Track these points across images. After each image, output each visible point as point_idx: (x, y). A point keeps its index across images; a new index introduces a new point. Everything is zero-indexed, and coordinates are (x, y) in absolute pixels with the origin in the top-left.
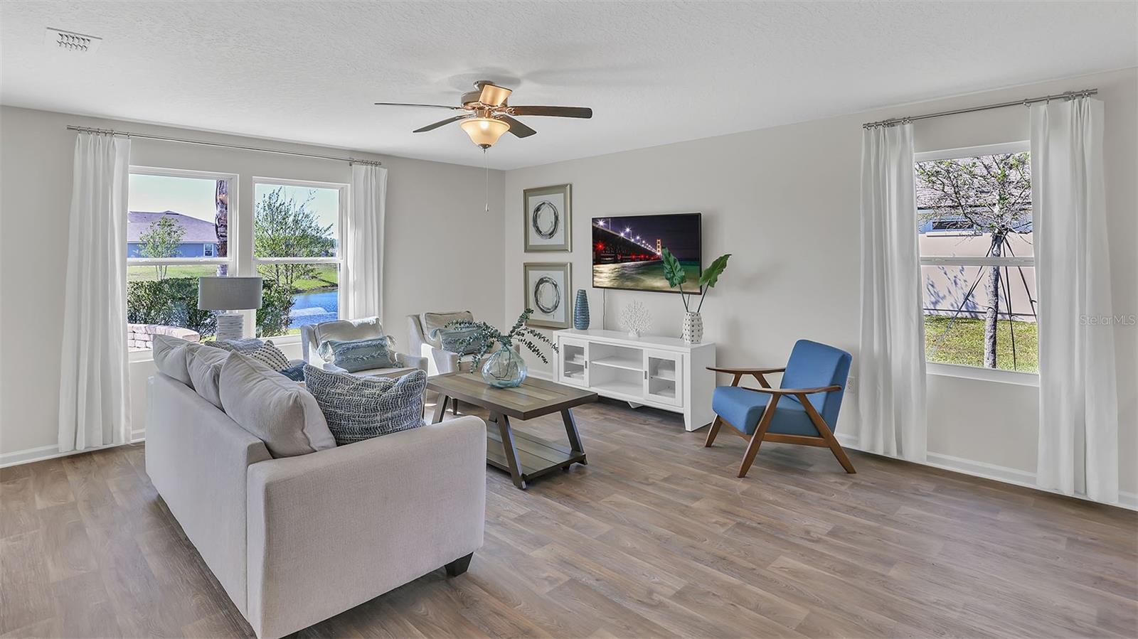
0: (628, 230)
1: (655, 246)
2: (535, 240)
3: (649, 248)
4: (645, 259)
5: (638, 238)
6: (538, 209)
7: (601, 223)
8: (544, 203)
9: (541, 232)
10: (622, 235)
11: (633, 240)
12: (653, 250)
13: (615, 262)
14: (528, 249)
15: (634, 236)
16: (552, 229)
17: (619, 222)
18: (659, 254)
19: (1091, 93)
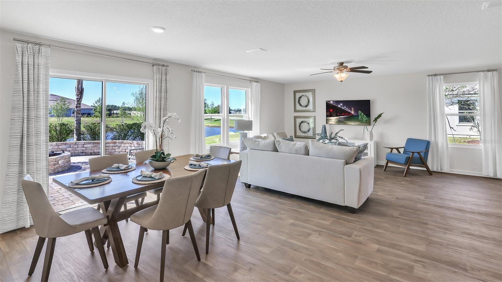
0: (341, 104)
1: (351, 110)
2: (298, 107)
3: (349, 111)
4: (348, 115)
5: (345, 107)
6: (300, 97)
7: (332, 102)
8: (303, 96)
9: (302, 105)
10: (339, 106)
11: (343, 108)
12: (351, 112)
13: (337, 116)
14: (295, 111)
15: (344, 107)
16: (307, 104)
17: (338, 102)
18: (353, 113)
19: (496, 70)
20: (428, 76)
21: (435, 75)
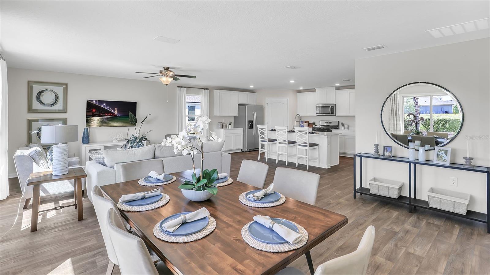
0: (104, 104)
1: (114, 111)
3: (112, 111)
4: (111, 115)
5: (108, 107)
6: (42, 92)
7: (94, 102)
8: (47, 90)
9: (43, 103)
10: (102, 106)
11: (106, 108)
12: (114, 112)
13: (99, 116)
15: (107, 107)
16: (53, 103)
17: (101, 102)
18: (116, 113)
20: (178, 87)
21: (181, 87)
